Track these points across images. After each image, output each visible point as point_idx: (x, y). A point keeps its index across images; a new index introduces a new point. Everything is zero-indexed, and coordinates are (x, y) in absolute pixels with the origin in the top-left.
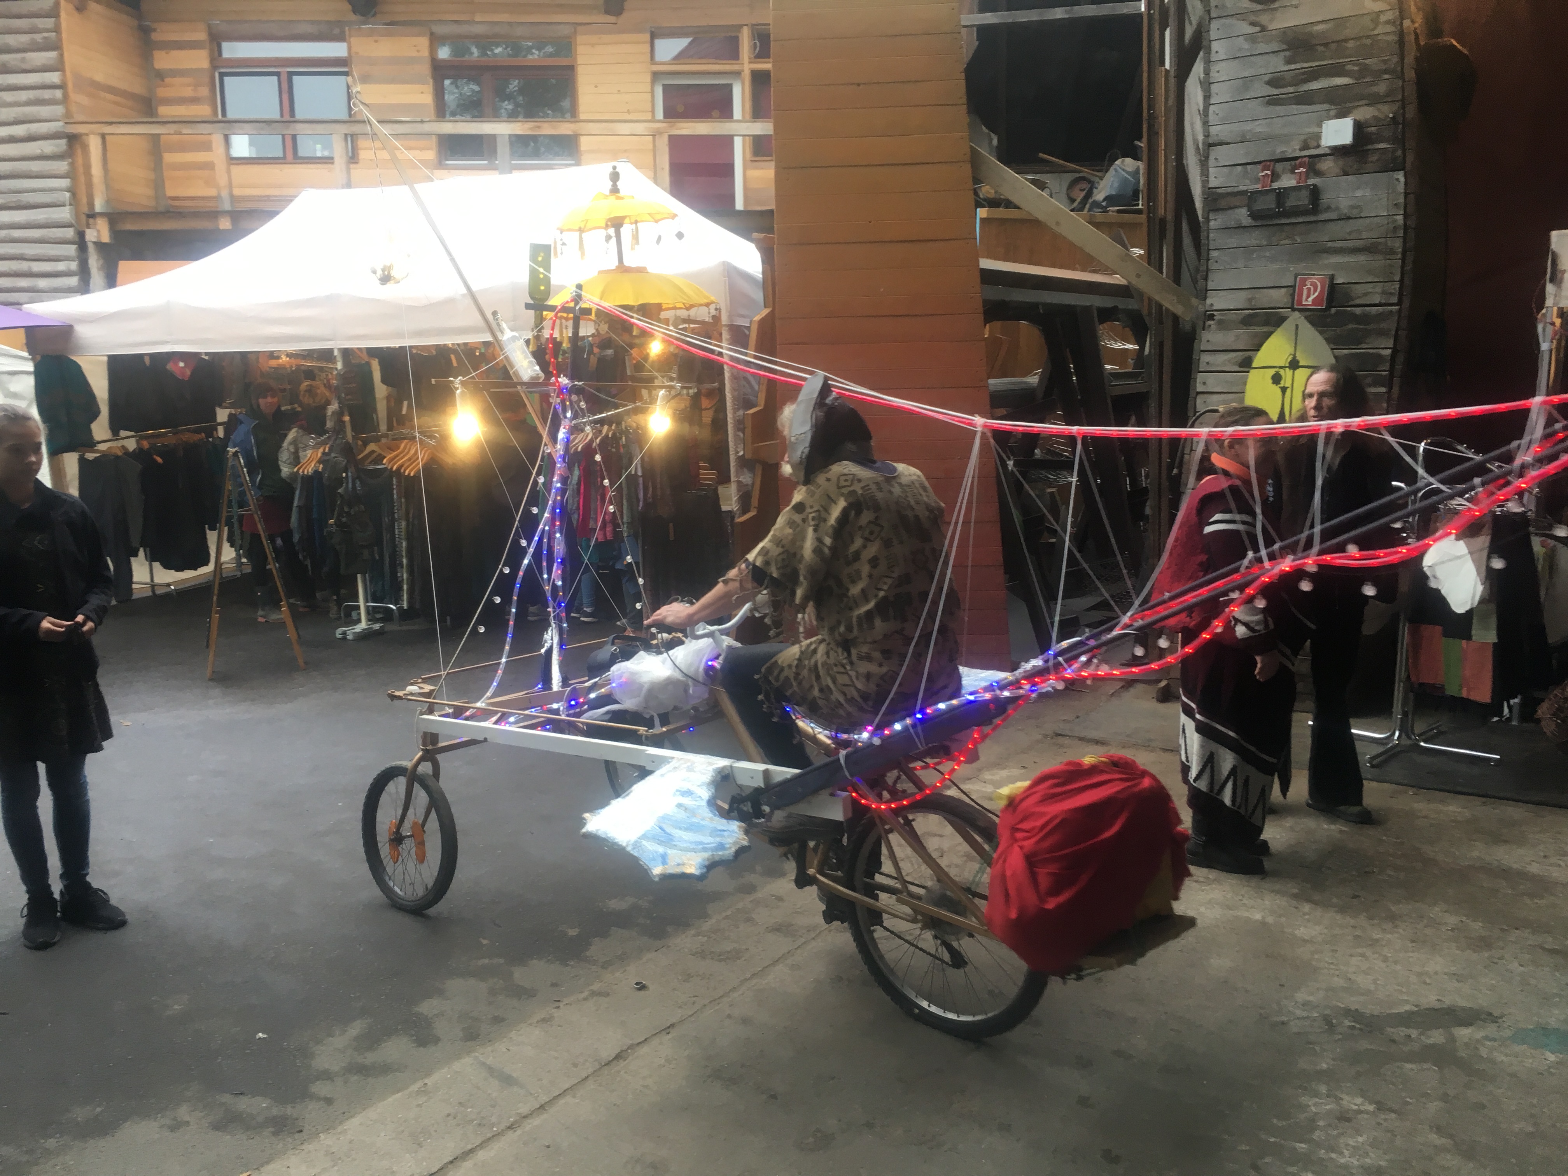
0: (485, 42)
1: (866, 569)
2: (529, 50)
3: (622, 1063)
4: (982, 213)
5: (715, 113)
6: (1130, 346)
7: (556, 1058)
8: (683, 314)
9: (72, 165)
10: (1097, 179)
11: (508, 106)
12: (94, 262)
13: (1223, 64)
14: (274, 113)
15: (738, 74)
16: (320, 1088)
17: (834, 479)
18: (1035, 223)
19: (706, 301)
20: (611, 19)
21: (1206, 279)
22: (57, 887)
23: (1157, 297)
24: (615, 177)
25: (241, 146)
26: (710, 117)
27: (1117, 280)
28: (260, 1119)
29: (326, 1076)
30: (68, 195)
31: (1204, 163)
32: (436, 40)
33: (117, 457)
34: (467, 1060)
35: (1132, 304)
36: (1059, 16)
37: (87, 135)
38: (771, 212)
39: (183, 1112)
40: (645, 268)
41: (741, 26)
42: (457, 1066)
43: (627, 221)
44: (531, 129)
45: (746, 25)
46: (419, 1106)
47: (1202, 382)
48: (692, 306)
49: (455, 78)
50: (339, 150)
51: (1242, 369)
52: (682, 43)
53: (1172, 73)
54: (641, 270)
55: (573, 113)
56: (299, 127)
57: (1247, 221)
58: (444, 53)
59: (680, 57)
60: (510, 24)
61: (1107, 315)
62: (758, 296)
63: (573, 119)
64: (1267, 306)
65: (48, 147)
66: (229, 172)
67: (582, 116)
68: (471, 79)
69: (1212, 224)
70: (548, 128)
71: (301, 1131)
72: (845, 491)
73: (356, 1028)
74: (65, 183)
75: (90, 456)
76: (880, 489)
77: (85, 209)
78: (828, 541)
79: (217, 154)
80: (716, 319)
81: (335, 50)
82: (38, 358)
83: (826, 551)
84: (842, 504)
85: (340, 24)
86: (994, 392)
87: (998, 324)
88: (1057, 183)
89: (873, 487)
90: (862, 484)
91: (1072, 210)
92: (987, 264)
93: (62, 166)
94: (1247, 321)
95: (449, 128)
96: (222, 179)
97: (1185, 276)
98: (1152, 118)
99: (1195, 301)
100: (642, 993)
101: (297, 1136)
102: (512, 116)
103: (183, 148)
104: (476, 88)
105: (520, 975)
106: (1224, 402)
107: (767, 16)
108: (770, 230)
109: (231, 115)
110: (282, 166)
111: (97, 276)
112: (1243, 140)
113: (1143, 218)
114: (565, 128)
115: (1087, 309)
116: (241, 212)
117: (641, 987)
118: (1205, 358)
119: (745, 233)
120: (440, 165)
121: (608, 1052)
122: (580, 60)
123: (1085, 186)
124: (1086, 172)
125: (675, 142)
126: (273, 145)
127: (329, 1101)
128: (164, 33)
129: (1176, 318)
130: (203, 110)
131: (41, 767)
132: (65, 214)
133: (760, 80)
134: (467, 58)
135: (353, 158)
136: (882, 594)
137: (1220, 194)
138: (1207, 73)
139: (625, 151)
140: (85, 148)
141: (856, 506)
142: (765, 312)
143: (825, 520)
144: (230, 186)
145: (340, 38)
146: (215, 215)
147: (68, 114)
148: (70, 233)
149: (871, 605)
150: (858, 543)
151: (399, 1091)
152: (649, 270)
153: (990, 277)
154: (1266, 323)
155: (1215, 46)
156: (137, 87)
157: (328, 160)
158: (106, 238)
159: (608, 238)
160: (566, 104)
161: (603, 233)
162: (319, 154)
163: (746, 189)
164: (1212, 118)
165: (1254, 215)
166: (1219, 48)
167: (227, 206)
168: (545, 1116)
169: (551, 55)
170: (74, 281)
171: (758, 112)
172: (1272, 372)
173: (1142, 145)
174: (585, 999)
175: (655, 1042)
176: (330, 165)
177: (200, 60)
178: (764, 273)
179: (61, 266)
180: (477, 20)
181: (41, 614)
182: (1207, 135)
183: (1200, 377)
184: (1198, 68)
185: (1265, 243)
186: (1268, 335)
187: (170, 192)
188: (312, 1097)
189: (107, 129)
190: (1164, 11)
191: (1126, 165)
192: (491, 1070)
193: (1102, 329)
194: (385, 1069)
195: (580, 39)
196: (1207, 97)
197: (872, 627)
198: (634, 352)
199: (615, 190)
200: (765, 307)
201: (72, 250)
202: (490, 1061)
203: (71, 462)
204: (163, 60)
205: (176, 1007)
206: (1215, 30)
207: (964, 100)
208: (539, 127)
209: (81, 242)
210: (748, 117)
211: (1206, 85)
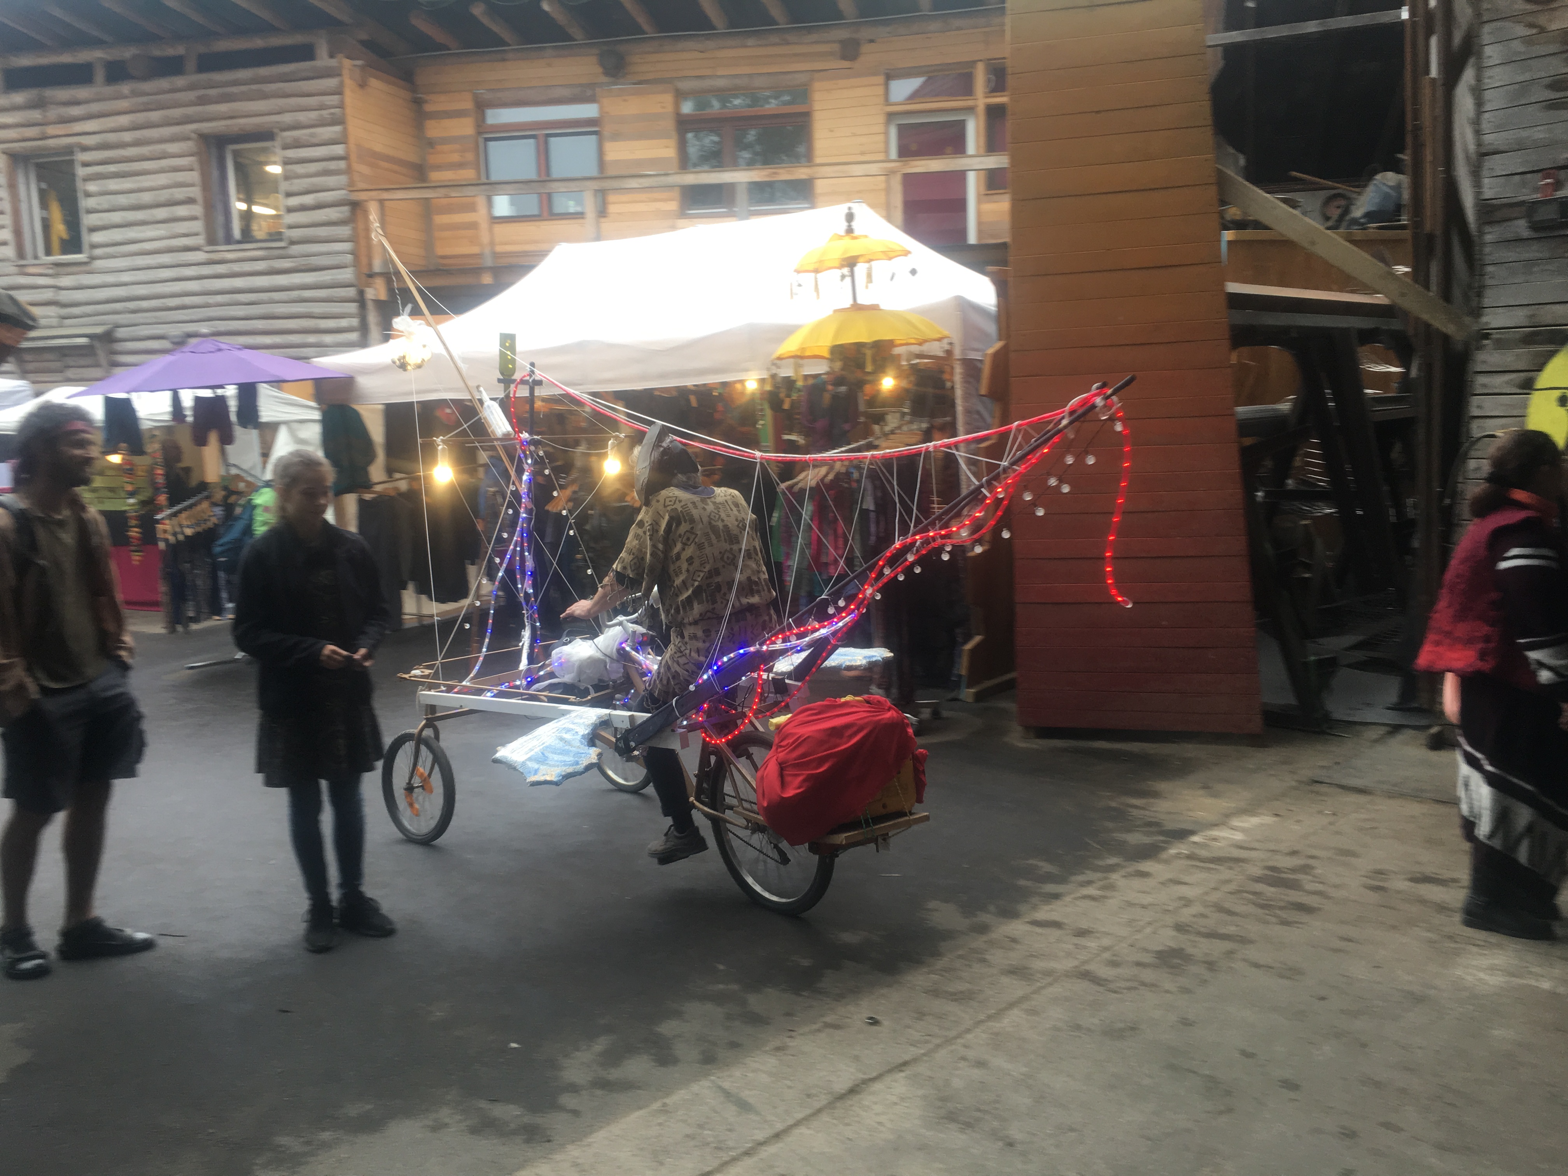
0: (724, 94)
1: (685, 566)
2: (766, 100)
3: (856, 1098)
4: (1228, 235)
5: (949, 149)
6: (1393, 369)
7: (790, 1087)
8: (916, 349)
9: (355, 229)
10: (1354, 196)
11: (746, 155)
12: (373, 318)
13: (1497, 70)
14: (532, 175)
15: (971, 110)
16: (568, 1100)
17: (662, 501)
18: (1286, 244)
19: (938, 336)
20: (846, 64)
21: (1480, 295)
22: (335, 894)
23: (1425, 317)
24: (850, 217)
25: (502, 205)
26: (944, 154)
27: (1379, 299)
28: (513, 1126)
29: (573, 1088)
30: (350, 257)
31: (1476, 174)
32: (680, 95)
33: (392, 498)
34: (705, 1083)
35: (1395, 325)
36: (1314, 30)
37: (366, 201)
38: (1004, 245)
39: (445, 1114)
40: (878, 306)
41: (975, 62)
42: (695, 1088)
43: (861, 260)
44: (768, 176)
45: (981, 61)
46: (660, 1124)
47: (1478, 405)
48: (925, 341)
49: (697, 131)
50: (589, 205)
51: (1521, 391)
52: (915, 83)
53: (1440, 83)
54: (874, 308)
55: (808, 158)
56: (555, 186)
57: (1526, 233)
58: (687, 108)
59: (914, 96)
60: (750, 76)
61: (1367, 337)
62: (991, 328)
63: (809, 164)
64: (1550, 322)
65: (333, 214)
66: (491, 230)
67: (818, 160)
68: (712, 131)
69: (1488, 238)
70: (785, 174)
71: (549, 1141)
72: (669, 508)
73: (600, 1045)
74: (347, 246)
75: (368, 497)
76: (696, 507)
77: (365, 270)
78: (661, 546)
79: (480, 216)
80: (949, 353)
81: (588, 111)
82: (324, 406)
83: (660, 553)
84: (667, 517)
85: (592, 86)
86: (1243, 420)
87: (1245, 350)
88: (1311, 201)
89: (690, 505)
90: (683, 504)
91: (1328, 228)
92: (1234, 287)
93: (345, 231)
94: (1529, 340)
95: (690, 179)
96: (485, 238)
97: (1457, 293)
98: (1417, 129)
99: (1467, 320)
100: (875, 1028)
101: (547, 1144)
102: (750, 164)
103: (450, 210)
104: (716, 139)
105: (755, 1002)
106: (1503, 427)
107: (1003, 50)
108: (1004, 263)
109: (494, 178)
110: (537, 223)
111: (375, 332)
112: (1520, 147)
113: (1407, 234)
114: (801, 173)
115: (1345, 331)
116: (502, 267)
117: (874, 1022)
118: (1481, 380)
119: (978, 266)
120: (682, 214)
121: (841, 1084)
122: (817, 106)
123: (1343, 202)
124: (1342, 188)
125: (910, 181)
126: (531, 204)
127: (575, 1113)
128: (436, 103)
129: (1446, 338)
130: (468, 174)
131: (324, 784)
132: (347, 275)
133: (995, 114)
134: (708, 111)
135: (602, 212)
136: (696, 584)
137: (1493, 206)
138: (1479, 79)
139: (859, 192)
140: (366, 213)
141: (676, 519)
142: (998, 345)
143: (657, 531)
144: (492, 243)
145: (591, 99)
146: (477, 271)
147: (351, 183)
148: (351, 292)
149: (690, 592)
150: (679, 546)
151: (640, 1108)
152: (882, 307)
153: (1237, 301)
154: (1551, 341)
155: (1488, 51)
156: (412, 157)
157: (579, 215)
158: (383, 295)
159: (843, 277)
160: (801, 149)
161: (838, 273)
162: (572, 210)
163: (980, 224)
164: (1485, 126)
165: (1535, 227)
166: (1492, 53)
167: (489, 262)
168: (780, 1145)
169: (786, 103)
170: (354, 336)
171: (992, 146)
172: (1557, 393)
173: (1405, 158)
174: (819, 1031)
175: (888, 1079)
176: (581, 221)
177: (465, 127)
178: (999, 306)
179: (344, 323)
180: (719, 73)
181: (325, 642)
182: (1479, 144)
183: (1475, 400)
184: (1468, 76)
185: (1548, 255)
186: (1552, 354)
187: (441, 251)
188: (562, 1109)
189: (385, 195)
190: (1429, 15)
191: (1388, 179)
192: (727, 1094)
193: (1363, 351)
194: (627, 1086)
195: (817, 85)
196: (1479, 103)
197: (692, 608)
198: (868, 388)
199: (850, 231)
200: (1000, 340)
201: (353, 307)
202: (726, 1085)
203: (351, 502)
204: (434, 129)
205: (438, 1014)
206: (1487, 33)
207: (1209, 122)
208: (775, 173)
209: (361, 300)
210: (982, 151)
211: (1478, 92)
